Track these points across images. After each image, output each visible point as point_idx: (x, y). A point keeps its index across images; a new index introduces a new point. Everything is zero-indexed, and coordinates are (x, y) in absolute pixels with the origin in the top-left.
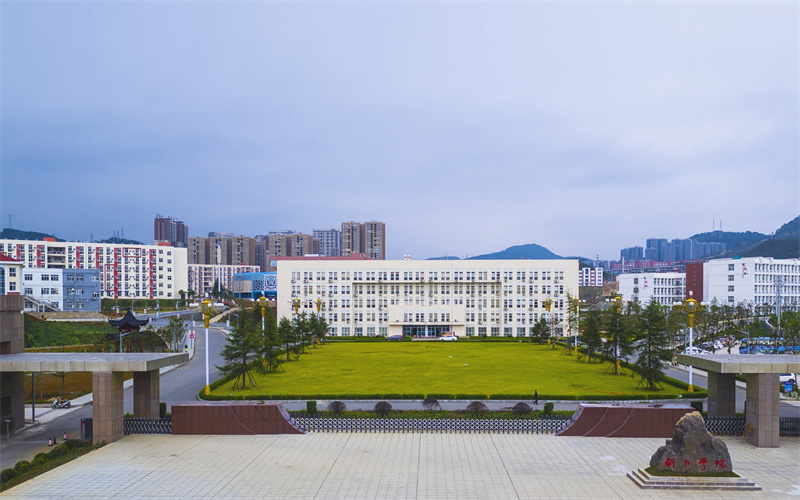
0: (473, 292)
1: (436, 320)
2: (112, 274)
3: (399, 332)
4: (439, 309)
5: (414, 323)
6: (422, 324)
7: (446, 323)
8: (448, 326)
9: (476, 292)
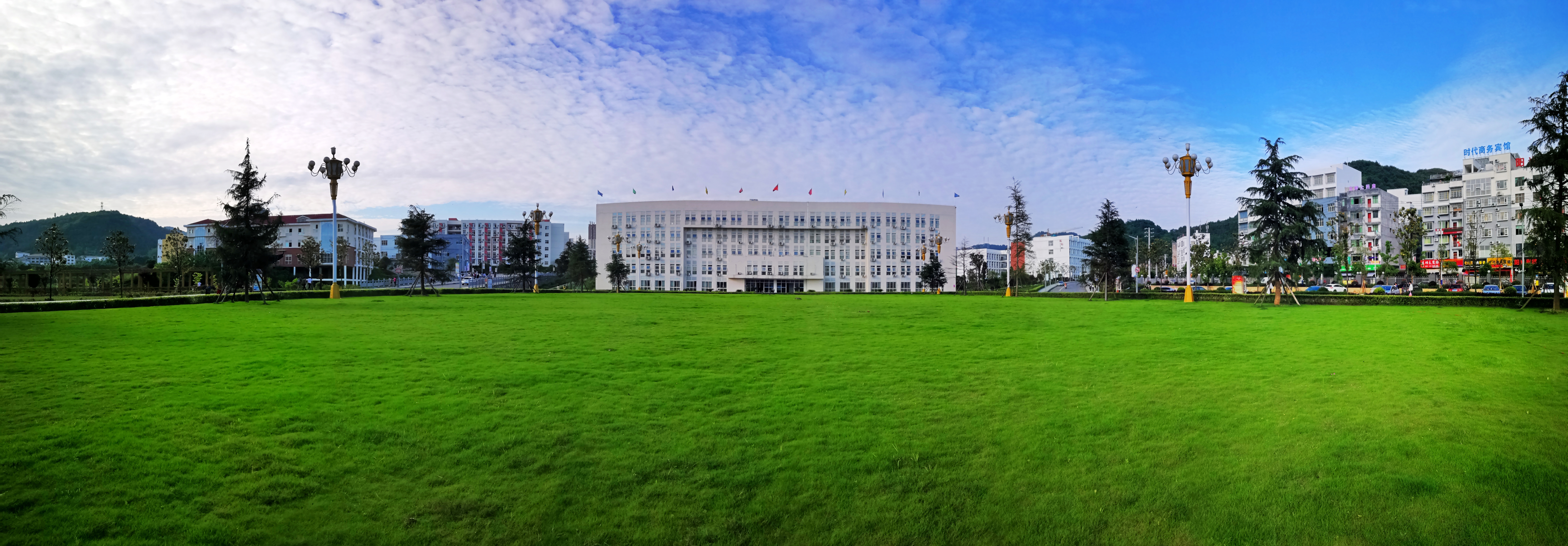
0: (833, 241)
1: (787, 274)
2: (497, 245)
3: (742, 287)
4: (792, 261)
5: (760, 276)
6: (770, 277)
7: (798, 277)
8: (802, 281)
9: (837, 241)
